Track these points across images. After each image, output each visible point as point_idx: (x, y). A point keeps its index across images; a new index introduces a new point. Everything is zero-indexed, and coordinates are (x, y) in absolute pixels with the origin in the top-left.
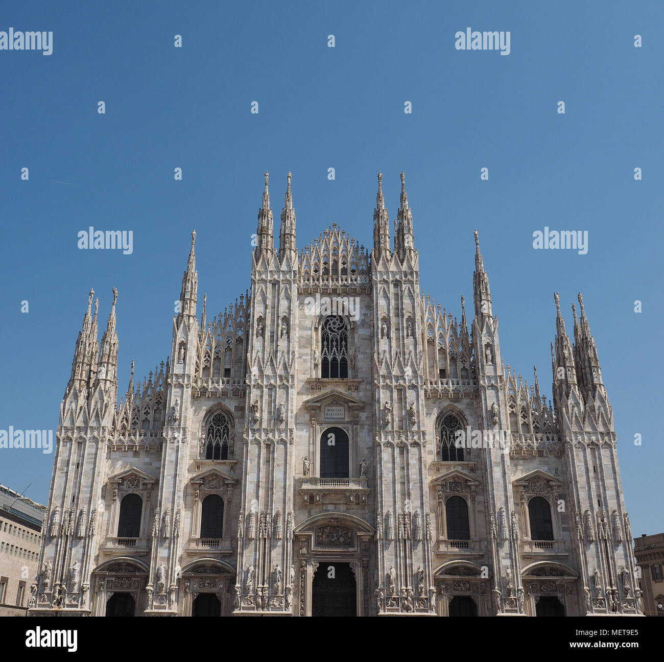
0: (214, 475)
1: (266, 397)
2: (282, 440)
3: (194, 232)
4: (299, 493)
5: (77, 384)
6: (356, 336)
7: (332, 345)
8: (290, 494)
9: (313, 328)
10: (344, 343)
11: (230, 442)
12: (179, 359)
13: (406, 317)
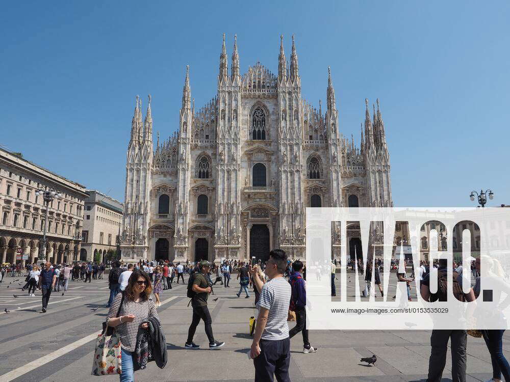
0: (203, 186)
1: (226, 149)
2: (235, 169)
3: (188, 66)
4: (243, 193)
5: (134, 142)
6: (270, 119)
7: (258, 124)
8: (239, 194)
9: (248, 115)
10: (263, 123)
11: (209, 171)
12: (184, 130)
13: (294, 110)
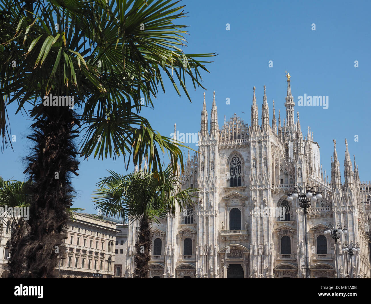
0: (188, 230)
1: (205, 197)
2: (212, 215)
3: (175, 125)
4: (220, 236)
6: (244, 166)
7: (235, 171)
8: (216, 237)
9: (226, 164)
10: (240, 170)
11: (194, 216)
13: (263, 157)
